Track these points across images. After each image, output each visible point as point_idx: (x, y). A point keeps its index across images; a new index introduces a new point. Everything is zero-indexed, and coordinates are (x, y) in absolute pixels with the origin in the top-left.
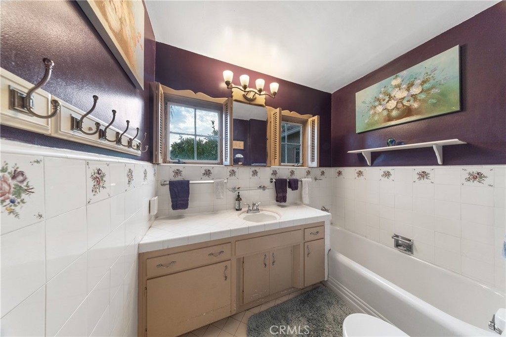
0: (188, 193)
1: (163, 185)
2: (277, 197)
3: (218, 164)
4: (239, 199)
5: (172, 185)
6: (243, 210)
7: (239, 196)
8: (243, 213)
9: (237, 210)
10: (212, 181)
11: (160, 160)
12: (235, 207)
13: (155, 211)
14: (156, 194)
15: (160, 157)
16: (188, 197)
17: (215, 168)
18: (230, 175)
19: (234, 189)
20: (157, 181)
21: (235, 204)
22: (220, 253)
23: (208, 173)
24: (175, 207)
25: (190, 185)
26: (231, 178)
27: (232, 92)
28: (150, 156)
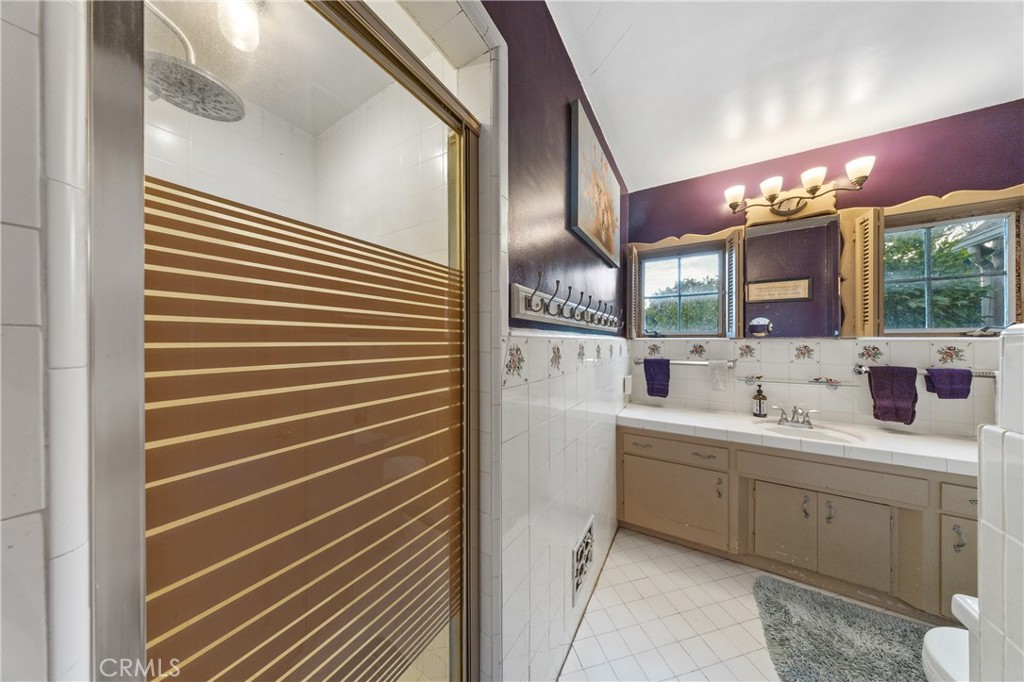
0: (668, 376)
1: (637, 363)
2: (875, 407)
3: (718, 336)
4: (760, 396)
5: (648, 364)
6: (769, 418)
7: (760, 392)
8: (768, 422)
9: (755, 415)
10: (707, 363)
11: (634, 334)
12: (752, 409)
13: (629, 391)
14: (630, 372)
15: (634, 330)
16: (668, 381)
17: (713, 344)
18: (742, 354)
19: (749, 380)
20: (630, 358)
21: (752, 404)
22: (709, 457)
23: (698, 350)
24: (652, 391)
25: (671, 367)
26: (744, 358)
27: (746, 213)
28: (624, 332)
